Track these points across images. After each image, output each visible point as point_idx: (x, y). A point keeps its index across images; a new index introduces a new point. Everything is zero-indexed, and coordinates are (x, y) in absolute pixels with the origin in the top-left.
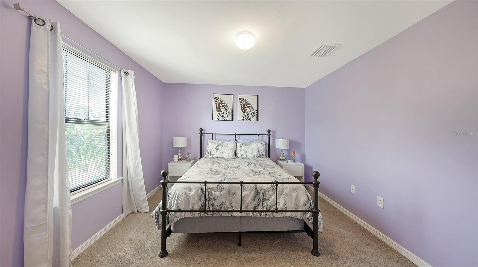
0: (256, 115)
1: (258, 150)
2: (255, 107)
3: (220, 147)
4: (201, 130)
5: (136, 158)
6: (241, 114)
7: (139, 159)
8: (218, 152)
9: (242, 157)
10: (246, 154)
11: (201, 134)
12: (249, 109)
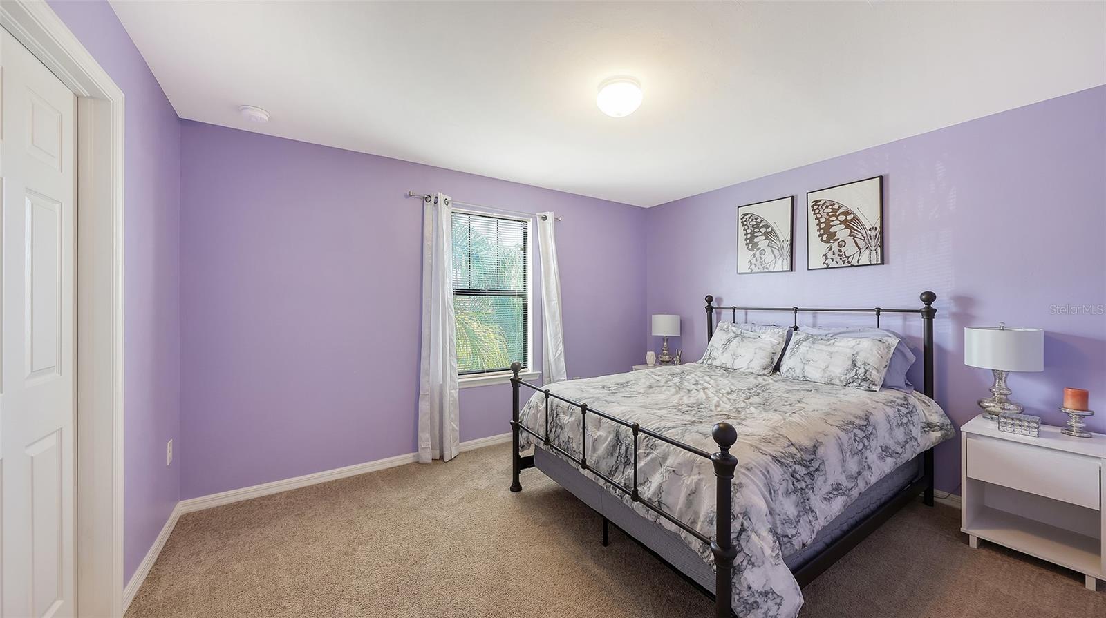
0: (873, 243)
1: (854, 362)
2: (870, 218)
3: (734, 343)
4: (709, 299)
5: (557, 346)
6: (818, 249)
7: (561, 348)
8: (725, 355)
9: (790, 376)
10: (804, 368)
11: (710, 309)
12: (848, 227)
